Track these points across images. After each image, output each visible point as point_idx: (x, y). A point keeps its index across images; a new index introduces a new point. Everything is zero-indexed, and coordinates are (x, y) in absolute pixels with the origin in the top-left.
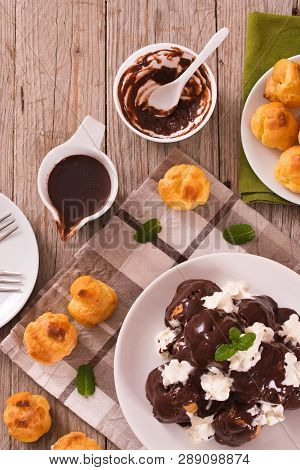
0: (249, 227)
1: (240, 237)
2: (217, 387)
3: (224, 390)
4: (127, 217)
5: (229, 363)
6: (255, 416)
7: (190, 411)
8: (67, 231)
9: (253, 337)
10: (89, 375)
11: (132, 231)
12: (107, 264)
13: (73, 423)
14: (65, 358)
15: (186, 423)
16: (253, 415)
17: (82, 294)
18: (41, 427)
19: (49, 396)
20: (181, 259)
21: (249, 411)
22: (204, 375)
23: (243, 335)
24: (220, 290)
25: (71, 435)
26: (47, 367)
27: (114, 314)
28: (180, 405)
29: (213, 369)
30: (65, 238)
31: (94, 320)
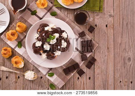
0: (56, 12)
1: (54, 14)
2: (47, 47)
4: (29, 9)
5: (50, 42)
7: (41, 52)
8: (15, 12)
9: (55, 37)
10: (20, 44)
11: (30, 13)
12: (25, 20)
13: (17, 54)
14: (15, 40)
15: (41, 55)
17: (19, 26)
18: (9, 55)
19: (12, 48)
20: (41, 19)
21: (54, 53)
22: (44, 45)
23: (53, 36)
24: (49, 26)
25: (16, 57)
26: (11, 42)
27: (26, 30)
28: (39, 51)
29: (46, 43)
30: (14, 14)
31: (21, 32)
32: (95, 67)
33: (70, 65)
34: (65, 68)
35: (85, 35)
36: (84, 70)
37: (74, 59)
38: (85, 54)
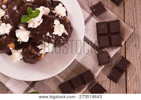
2: (23, 36)
3: (26, 37)
6: (41, 49)
7: (11, 47)
9: (39, 12)
15: (10, 53)
16: (40, 49)
21: (38, 47)
22: (17, 30)
23: (34, 11)
28: (6, 44)
29: (21, 27)
32: (128, 78)
33: (74, 75)
34: (62, 81)
35: (104, 10)
36: (103, 86)
37: (81, 62)
38: (106, 49)
